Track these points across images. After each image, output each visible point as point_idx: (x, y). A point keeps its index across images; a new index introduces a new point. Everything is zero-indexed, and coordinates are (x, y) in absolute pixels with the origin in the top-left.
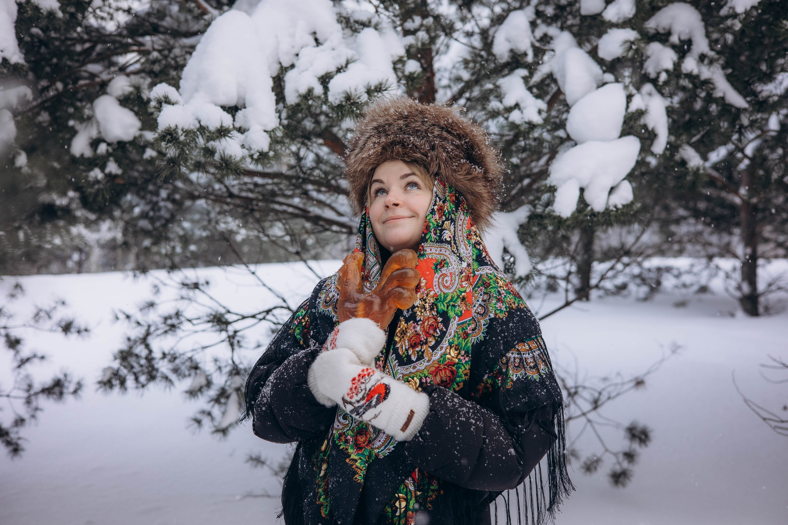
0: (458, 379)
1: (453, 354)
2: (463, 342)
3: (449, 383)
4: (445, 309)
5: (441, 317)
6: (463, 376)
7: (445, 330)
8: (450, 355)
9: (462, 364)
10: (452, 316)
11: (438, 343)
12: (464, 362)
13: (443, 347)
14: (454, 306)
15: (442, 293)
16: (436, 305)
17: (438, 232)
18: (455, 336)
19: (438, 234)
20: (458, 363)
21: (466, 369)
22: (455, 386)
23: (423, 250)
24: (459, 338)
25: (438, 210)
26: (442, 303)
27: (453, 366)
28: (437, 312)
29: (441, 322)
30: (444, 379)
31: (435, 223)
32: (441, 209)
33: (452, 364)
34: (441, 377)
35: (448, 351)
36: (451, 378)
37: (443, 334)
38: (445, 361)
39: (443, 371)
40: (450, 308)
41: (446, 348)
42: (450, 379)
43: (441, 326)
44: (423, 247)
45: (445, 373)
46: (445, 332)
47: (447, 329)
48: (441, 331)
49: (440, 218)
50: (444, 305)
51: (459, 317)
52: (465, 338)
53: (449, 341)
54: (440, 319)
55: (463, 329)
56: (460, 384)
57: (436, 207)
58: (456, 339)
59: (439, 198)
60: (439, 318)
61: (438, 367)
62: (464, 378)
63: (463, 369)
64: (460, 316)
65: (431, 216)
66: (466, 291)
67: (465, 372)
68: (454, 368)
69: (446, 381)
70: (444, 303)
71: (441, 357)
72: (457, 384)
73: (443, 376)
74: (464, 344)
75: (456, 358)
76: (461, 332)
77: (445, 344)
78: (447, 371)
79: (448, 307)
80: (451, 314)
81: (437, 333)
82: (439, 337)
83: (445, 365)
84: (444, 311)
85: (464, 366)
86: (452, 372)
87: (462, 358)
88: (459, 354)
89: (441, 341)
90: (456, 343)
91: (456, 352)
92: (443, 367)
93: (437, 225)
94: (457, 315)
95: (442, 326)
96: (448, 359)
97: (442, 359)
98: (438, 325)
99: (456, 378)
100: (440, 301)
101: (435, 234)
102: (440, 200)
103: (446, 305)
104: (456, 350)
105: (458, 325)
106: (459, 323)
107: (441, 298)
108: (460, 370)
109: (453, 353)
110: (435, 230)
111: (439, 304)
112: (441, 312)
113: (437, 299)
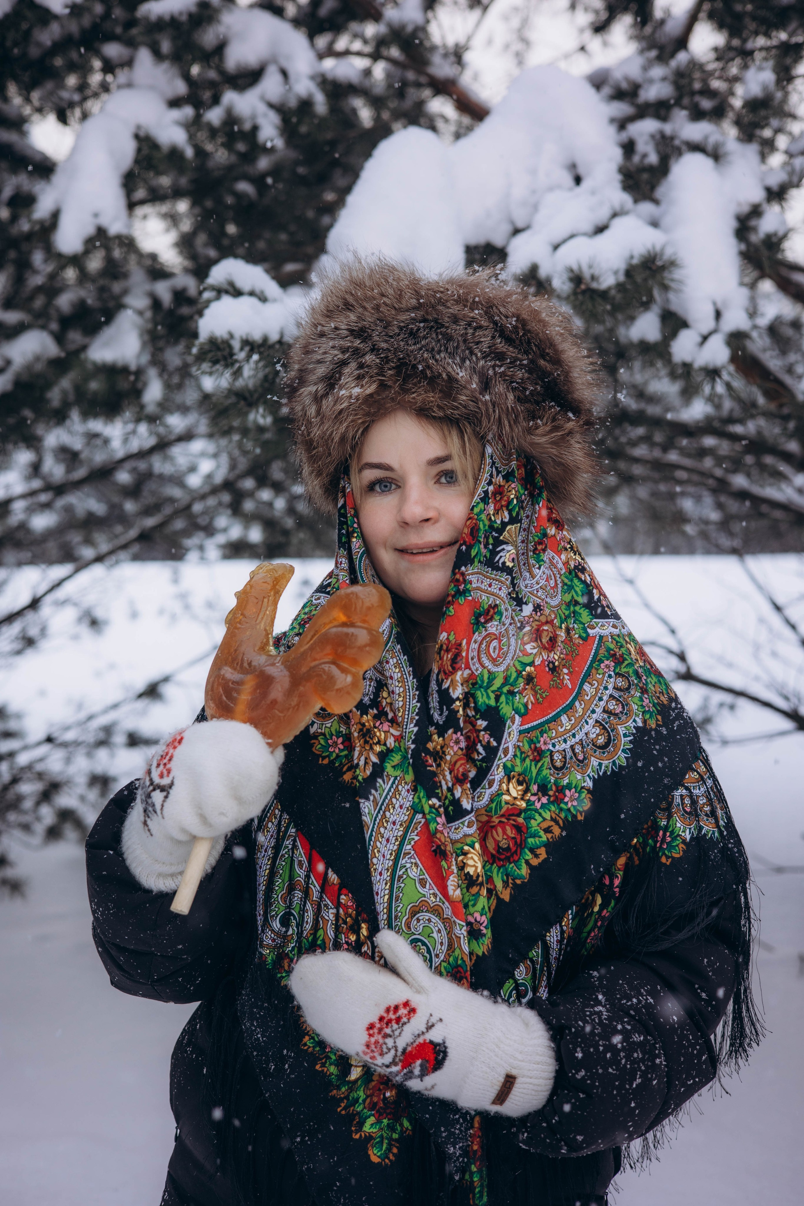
0: (531, 841)
1: (514, 793)
2: (533, 767)
3: (516, 852)
4: (492, 703)
5: (483, 718)
6: (542, 833)
7: (495, 744)
8: (510, 794)
9: (536, 811)
10: (508, 715)
11: (483, 773)
12: (538, 805)
13: (494, 780)
14: (511, 693)
15: (485, 671)
16: (473, 696)
17: (491, 541)
18: (515, 756)
19: (491, 547)
20: (525, 810)
21: (545, 819)
22: (529, 856)
23: (465, 581)
24: (523, 760)
25: (494, 494)
26: (486, 691)
27: (519, 815)
28: (476, 709)
29: (485, 729)
30: (504, 844)
31: (487, 523)
32: (499, 491)
33: (517, 812)
34: (497, 842)
35: (504, 786)
36: (518, 841)
37: (492, 752)
38: (501, 808)
39: (499, 830)
40: (503, 699)
41: (501, 782)
42: (516, 842)
43: (485, 737)
44: (463, 574)
45: (504, 833)
46: (497, 749)
47: (499, 743)
48: (487, 747)
49: (497, 512)
50: (488, 697)
51: (521, 716)
52: (536, 760)
53: (505, 766)
54: (482, 723)
55: (531, 742)
56: (538, 851)
57: (491, 488)
58: (518, 761)
59: (497, 468)
60: (480, 722)
61: (488, 822)
62: (544, 838)
63: (539, 819)
64: (525, 715)
65: (481, 505)
66: (533, 662)
67: (545, 825)
68: (520, 820)
69: (508, 849)
70: (489, 691)
71: (492, 801)
72: (532, 850)
73: (499, 839)
74: (534, 771)
75: (522, 799)
76: (526, 747)
77: (497, 773)
78: (508, 828)
79: (497, 699)
80: (506, 710)
81: (479, 753)
82: (482, 760)
83: (502, 816)
84: (489, 707)
85: (540, 814)
86: (518, 828)
87: (533, 798)
88: (526, 791)
89: (489, 769)
90: (518, 769)
91: (520, 788)
92: (497, 821)
93: (491, 527)
94: (517, 711)
95: (487, 736)
96: (507, 803)
97: (494, 805)
98: (478, 736)
99: (526, 838)
100: (481, 687)
101: (486, 546)
102: (498, 472)
103: (492, 696)
104: (520, 783)
105: (521, 732)
106: (522, 728)
107: (483, 681)
108: (533, 823)
109: (515, 790)
110: (487, 537)
111: (479, 694)
112: (483, 708)
113: (474, 684)
